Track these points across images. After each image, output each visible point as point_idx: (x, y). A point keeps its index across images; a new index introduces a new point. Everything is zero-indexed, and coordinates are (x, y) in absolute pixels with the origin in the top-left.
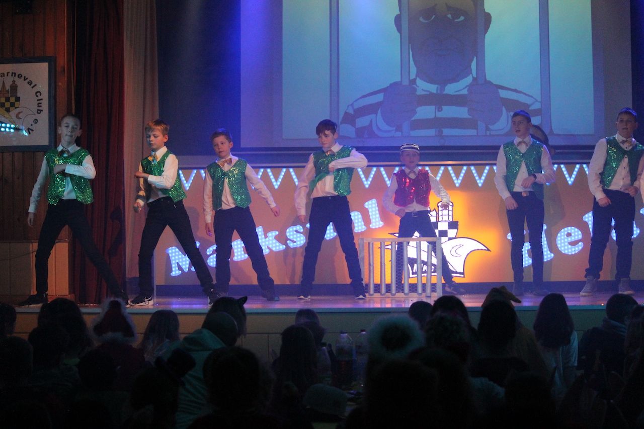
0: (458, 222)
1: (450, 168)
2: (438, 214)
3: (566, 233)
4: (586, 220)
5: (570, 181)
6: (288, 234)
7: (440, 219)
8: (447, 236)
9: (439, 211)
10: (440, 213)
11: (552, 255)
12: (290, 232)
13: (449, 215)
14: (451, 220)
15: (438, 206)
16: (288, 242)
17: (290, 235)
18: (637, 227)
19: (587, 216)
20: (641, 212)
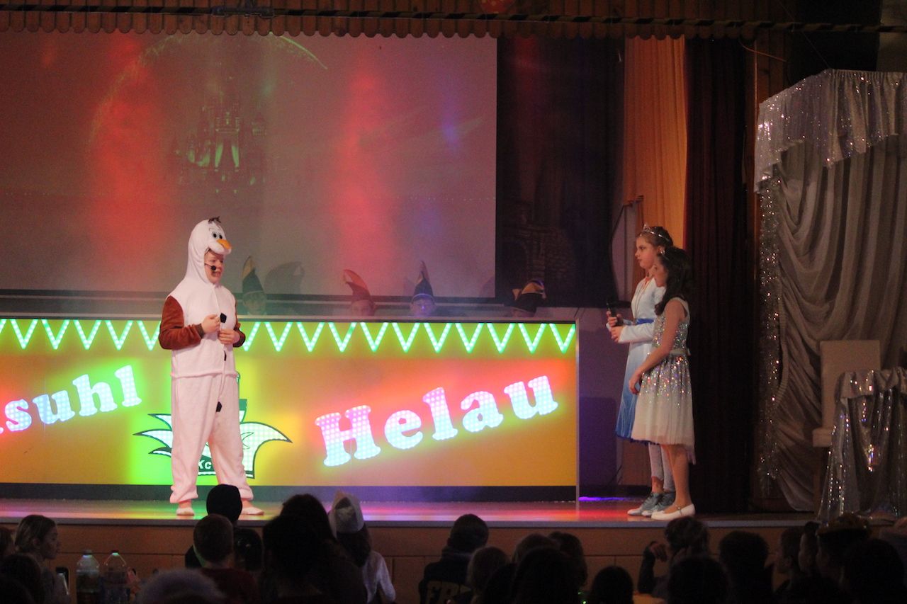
0: (246, 400)
3: (398, 419)
4: (428, 401)
6: (7, 412)
11: (379, 450)
12: (10, 409)
16: (8, 423)
17: (10, 413)
18: (500, 412)
19: (428, 395)
20: (506, 391)
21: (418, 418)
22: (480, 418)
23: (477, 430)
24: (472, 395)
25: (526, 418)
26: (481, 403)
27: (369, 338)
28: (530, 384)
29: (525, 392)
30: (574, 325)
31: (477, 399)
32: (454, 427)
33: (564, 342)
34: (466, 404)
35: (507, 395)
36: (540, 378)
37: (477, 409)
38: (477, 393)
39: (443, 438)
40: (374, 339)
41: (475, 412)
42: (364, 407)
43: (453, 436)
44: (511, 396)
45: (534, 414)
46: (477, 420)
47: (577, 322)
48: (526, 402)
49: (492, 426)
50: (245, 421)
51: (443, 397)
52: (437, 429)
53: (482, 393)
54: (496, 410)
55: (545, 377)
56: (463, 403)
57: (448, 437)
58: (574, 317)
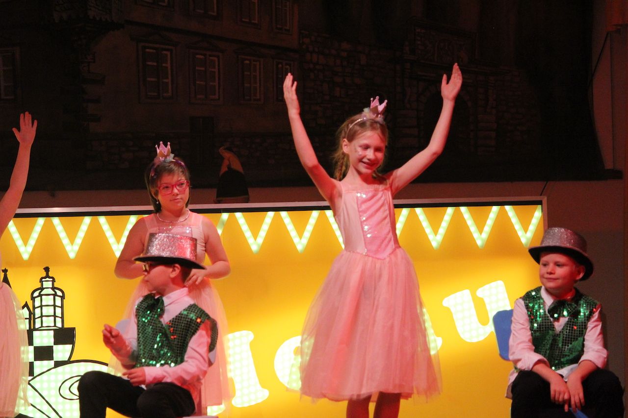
0: (73, 329)
1: (56, 221)
2: (32, 314)
3: (293, 348)
5: (300, 243)
7: (38, 325)
8: (52, 359)
9: (34, 308)
10: (38, 312)
11: (266, 393)
13: (55, 316)
14: (59, 325)
15: (33, 299)
18: (437, 334)
20: (446, 303)
25: (475, 340)
27: (248, 234)
28: (481, 292)
29: (472, 304)
30: (539, 207)
33: (526, 233)
35: (448, 310)
36: (493, 284)
40: (255, 235)
42: (244, 332)
44: (453, 310)
45: (487, 335)
47: (545, 200)
48: (475, 318)
50: (71, 360)
55: (501, 283)
58: (541, 195)
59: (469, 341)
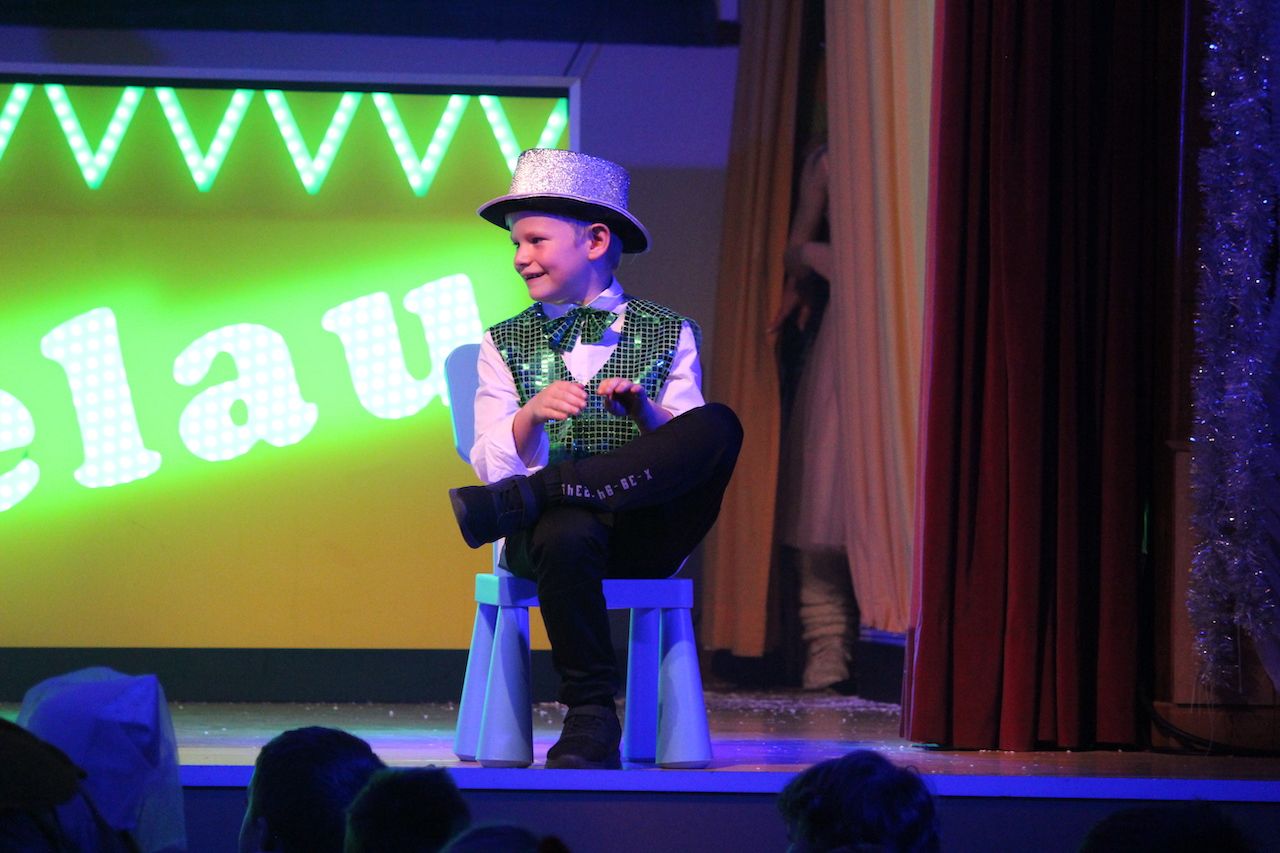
4: (57, 354)
18: (307, 395)
19: (58, 333)
20: (329, 322)
21: (24, 414)
22: (239, 413)
23: (228, 455)
24: (211, 336)
25: (395, 414)
26: (242, 364)
28: (412, 302)
29: (393, 328)
30: (562, 103)
31: (228, 348)
32: (149, 445)
34: (191, 365)
35: (334, 339)
36: (445, 282)
37: (228, 386)
38: (227, 331)
39: (110, 482)
41: (224, 394)
43: (144, 474)
44: (345, 339)
45: (425, 403)
46: (227, 420)
47: (576, 89)
48: (398, 363)
49: (279, 442)
51: (112, 340)
52: (90, 452)
53: (245, 328)
54: (294, 388)
55: (462, 280)
56: (179, 362)
57: (126, 479)
58: (565, 74)
59: (380, 415)
